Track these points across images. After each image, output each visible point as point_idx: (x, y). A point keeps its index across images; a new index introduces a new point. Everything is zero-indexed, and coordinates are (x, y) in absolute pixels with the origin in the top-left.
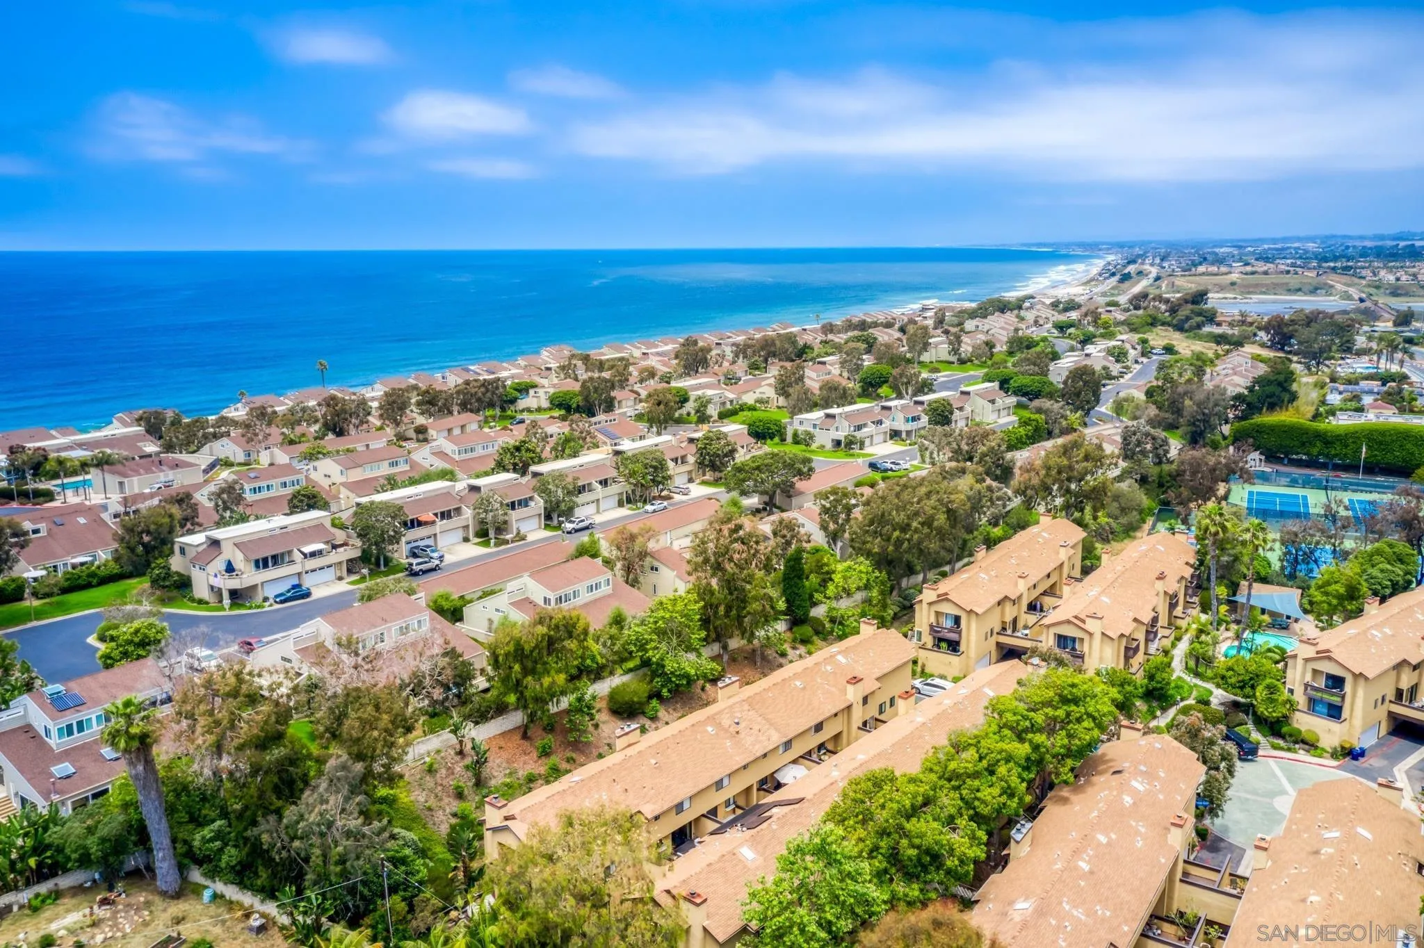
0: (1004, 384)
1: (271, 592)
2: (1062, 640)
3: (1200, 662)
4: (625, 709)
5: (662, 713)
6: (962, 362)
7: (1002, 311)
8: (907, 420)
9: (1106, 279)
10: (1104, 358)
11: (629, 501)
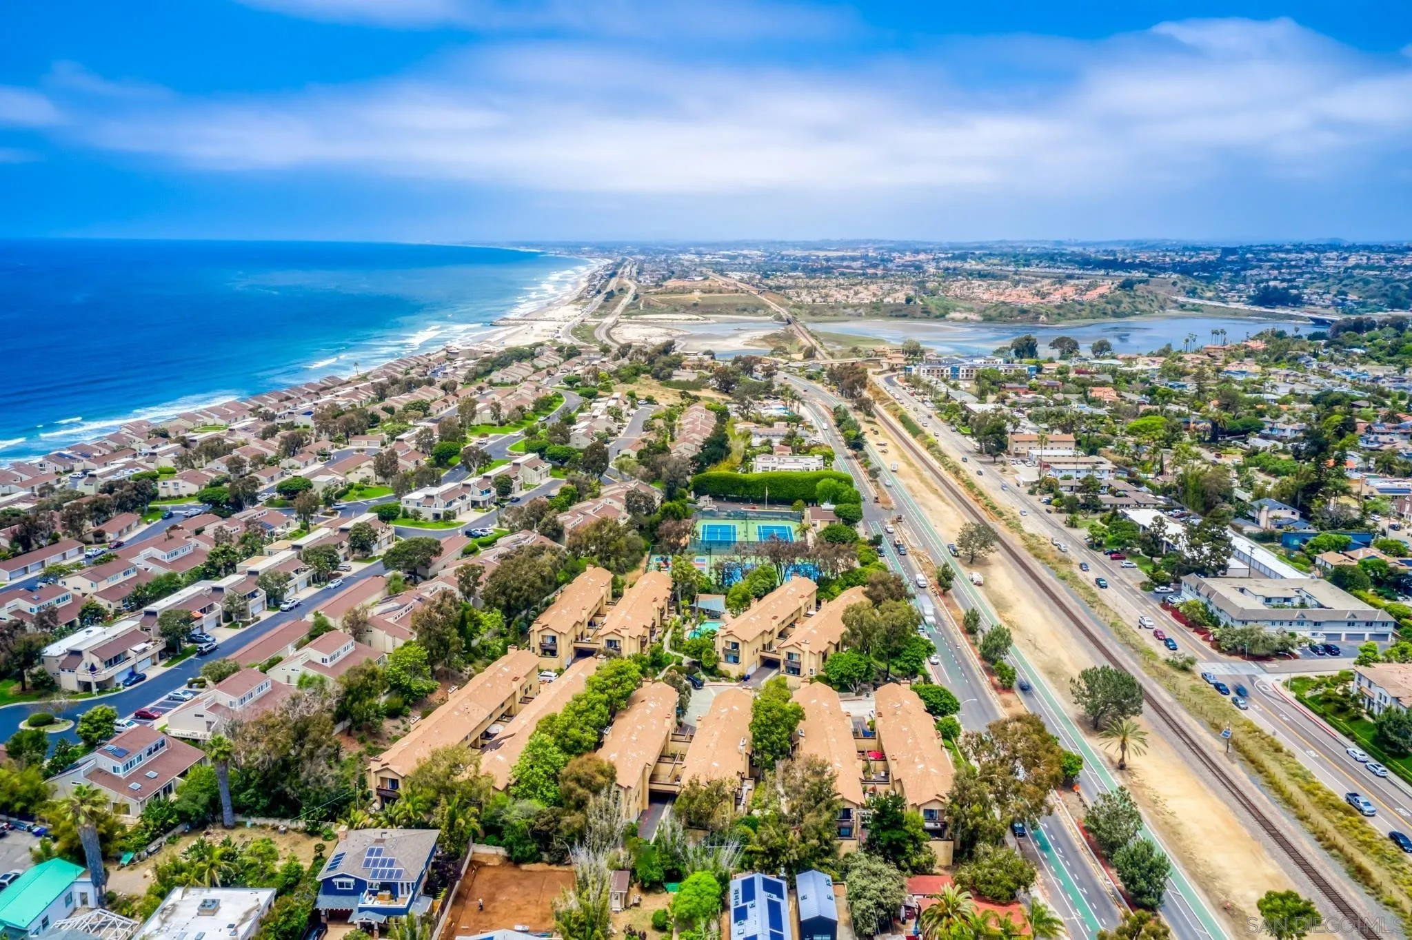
0: (541, 451)
1: (120, 680)
2: (610, 642)
3: (677, 643)
4: (394, 714)
5: (411, 713)
6: (502, 424)
7: (520, 360)
8: (482, 493)
9: (593, 296)
10: (607, 420)
11: (314, 581)
